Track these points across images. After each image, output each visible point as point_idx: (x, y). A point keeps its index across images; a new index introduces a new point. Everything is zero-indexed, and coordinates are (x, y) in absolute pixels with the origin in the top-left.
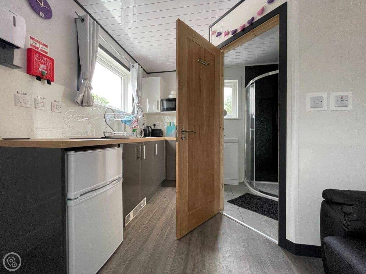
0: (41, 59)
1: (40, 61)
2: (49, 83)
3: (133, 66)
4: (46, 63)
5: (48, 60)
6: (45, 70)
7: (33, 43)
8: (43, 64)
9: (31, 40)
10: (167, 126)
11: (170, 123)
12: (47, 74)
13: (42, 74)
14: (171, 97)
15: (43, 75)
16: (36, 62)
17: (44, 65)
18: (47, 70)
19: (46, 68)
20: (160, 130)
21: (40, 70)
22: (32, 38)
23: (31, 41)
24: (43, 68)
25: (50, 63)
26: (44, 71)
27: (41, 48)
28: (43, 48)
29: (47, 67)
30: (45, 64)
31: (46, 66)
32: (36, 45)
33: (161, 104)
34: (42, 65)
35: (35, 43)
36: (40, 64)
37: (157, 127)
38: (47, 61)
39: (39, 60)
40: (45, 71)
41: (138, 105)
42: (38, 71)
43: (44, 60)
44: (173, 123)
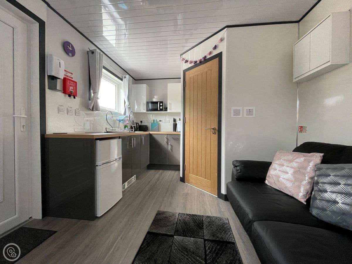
0: (70, 83)
2: (74, 98)
3: (125, 77)
4: (73, 85)
5: (74, 83)
10: (151, 123)
11: (154, 120)
12: (73, 92)
13: (71, 92)
14: (154, 100)
15: (71, 94)
16: (68, 85)
17: (72, 87)
18: (73, 90)
20: (146, 126)
21: (70, 90)
22: (65, 71)
23: (65, 73)
25: (75, 85)
27: (70, 75)
33: (146, 105)
35: (67, 74)
36: (70, 87)
37: (143, 124)
41: (128, 107)
44: (156, 120)
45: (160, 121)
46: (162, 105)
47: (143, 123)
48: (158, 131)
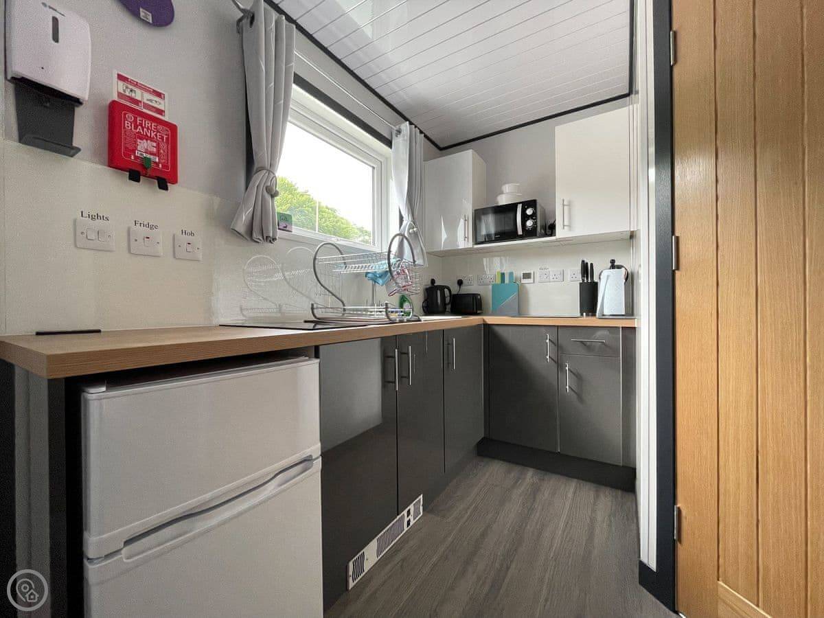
0: (140, 127)
1: (139, 133)
2: (163, 186)
3: (399, 132)
4: (156, 135)
5: (160, 127)
6: (151, 154)
7: (124, 91)
8: (147, 140)
9: (121, 83)
10: (493, 285)
11: (503, 275)
12: (157, 164)
13: (143, 163)
14: (503, 200)
15: (145, 168)
16: (126, 134)
17: (149, 141)
18: (158, 154)
19: (155, 150)
20: (475, 296)
21: (138, 154)
22: (121, 77)
23: (121, 86)
24: (147, 149)
25: (165, 137)
26: (148, 156)
27: (148, 100)
28: (151, 101)
29: (158, 147)
30: (151, 139)
31: (155, 144)
32: (133, 95)
33: (474, 222)
34: (145, 141)
35: (131, 91)
36: (139, 140)
37: (466, 289)
38: (158, 132)
39: (136, 128)
40: (152, 157)
41: (411, 231)
42: (133, 157)
43: (148, 129)
44: (511, 274)
45: (527, 276)
46: (533, 216)
47: (466, 287)
48: (520, 313)
